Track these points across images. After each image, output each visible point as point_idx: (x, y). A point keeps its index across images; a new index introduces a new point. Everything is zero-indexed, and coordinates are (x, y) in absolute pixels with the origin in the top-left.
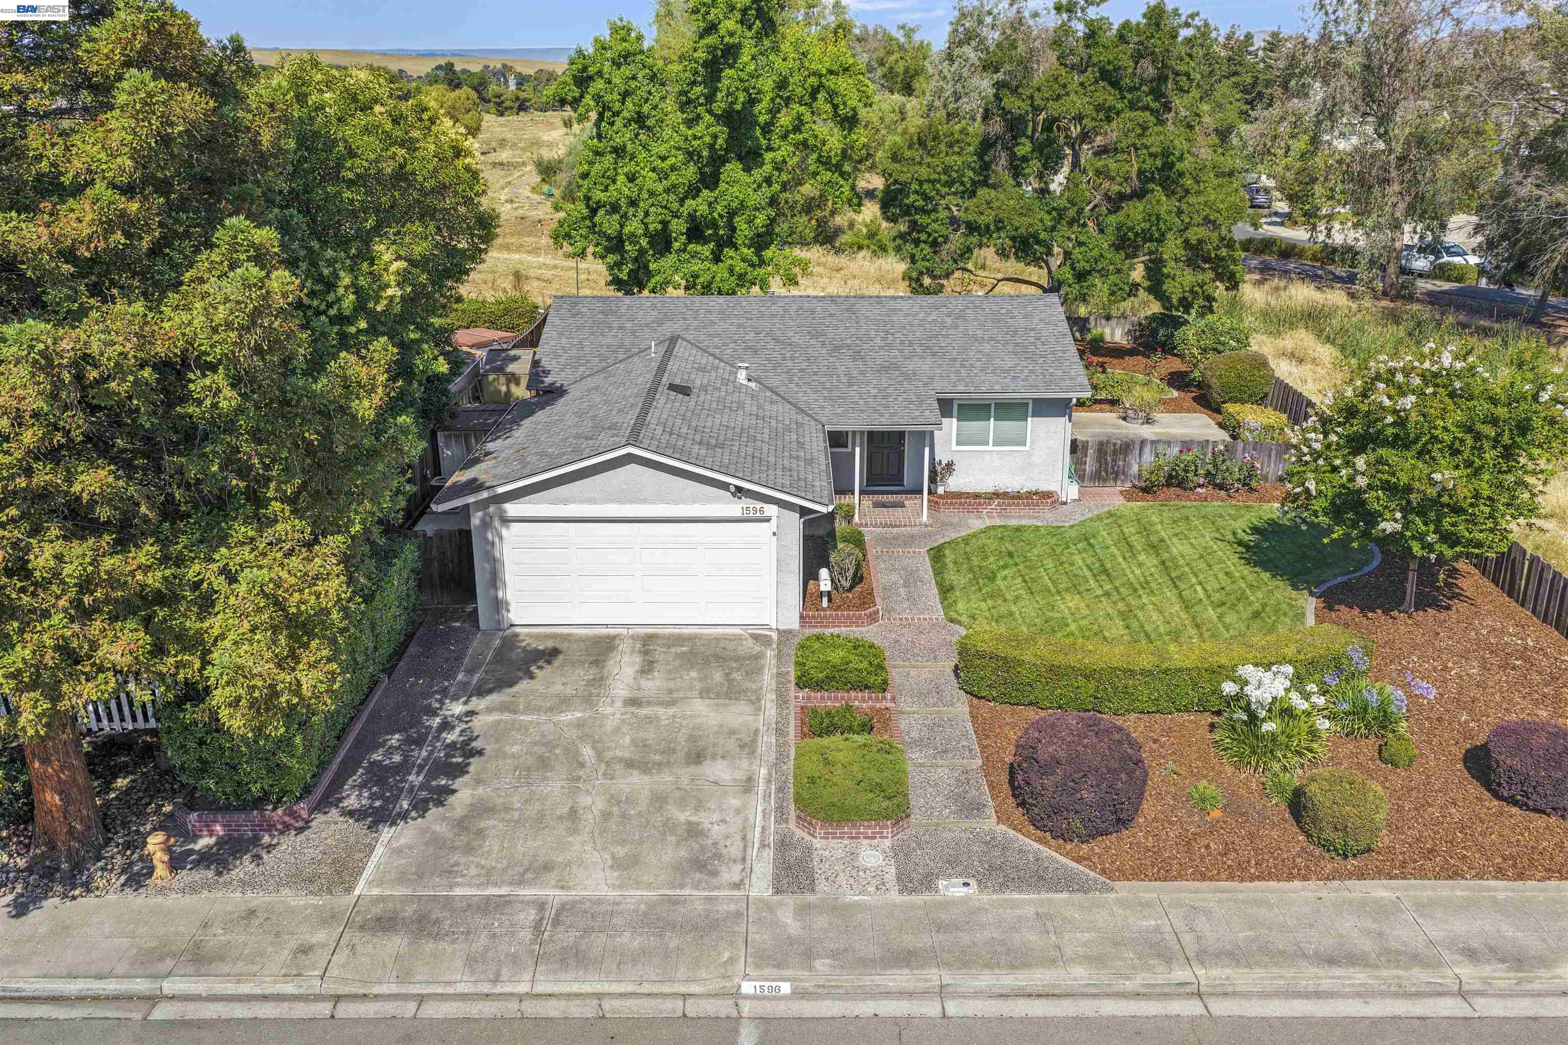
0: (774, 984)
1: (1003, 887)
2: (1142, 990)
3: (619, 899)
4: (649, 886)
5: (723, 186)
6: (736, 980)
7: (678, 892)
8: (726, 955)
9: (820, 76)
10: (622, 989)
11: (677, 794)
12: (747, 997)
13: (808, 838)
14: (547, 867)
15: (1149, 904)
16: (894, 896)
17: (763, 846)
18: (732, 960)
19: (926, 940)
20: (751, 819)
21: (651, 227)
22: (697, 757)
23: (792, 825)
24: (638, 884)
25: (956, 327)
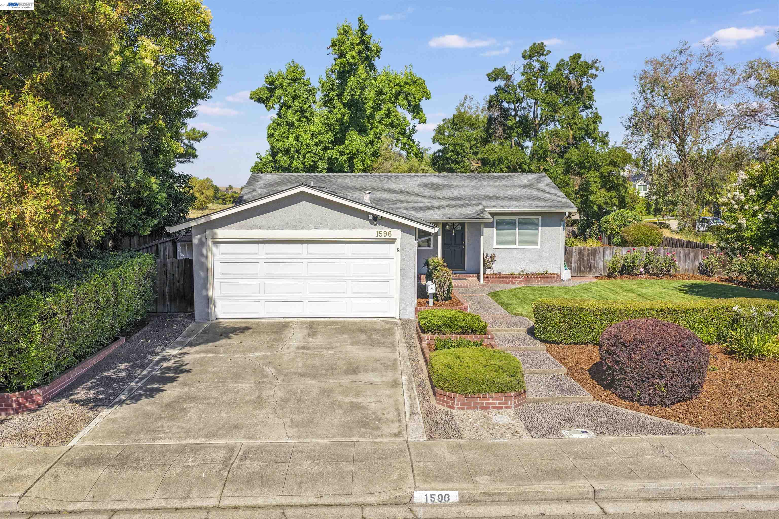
1: (615, 431)
3: (297, 444)
5: (347, 142)
6: (408, 491)
8: (396, 476)
14: (237, 427)
15: (739, 440)
16: (528, 438)
17: (413, 413)
18: (402, 478)
19: (566, 463)
20: (401, 400)
22: (355, 371)
23: (433, 401)
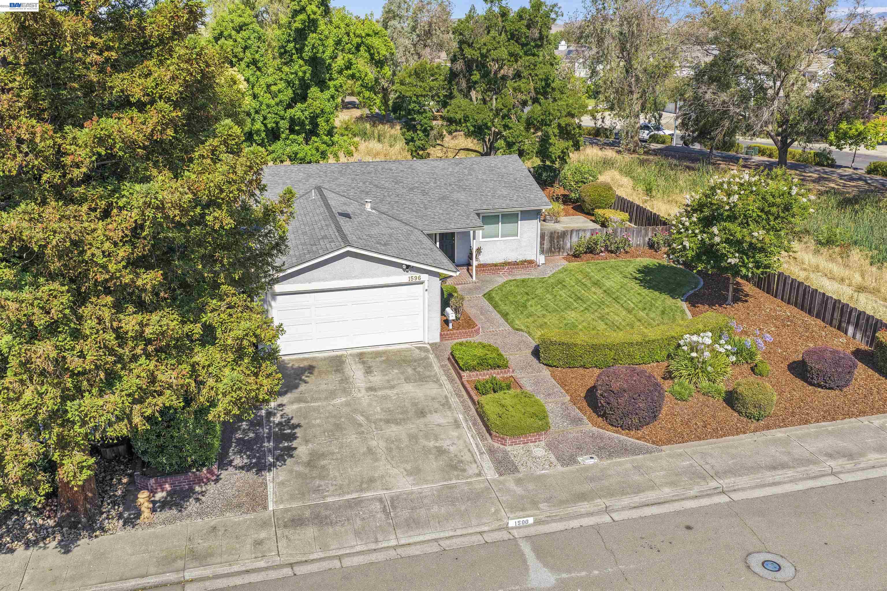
0: (525, 519)
1: (610, 456)
2: (698, 494)
3: (420, 491)
4: (433, 482)
5: (310, 101)
6: (505, 521)
7: (450, 482)
8: (493, 510)
9: (362, 37)
10: (447, 534)
11: (421, 434)
12: (512, 528)
13: (502, 446)
14: (372, 480)
15: (681, 455)
16: (559, 468)
17: (481, 453)
18: (497, 511)
19: (587, 487)
20: (467, 440)
21: (269, 126)
22: (422, 413)
23: (490, 440)
24: (426, 482)
25: (471, 175)
